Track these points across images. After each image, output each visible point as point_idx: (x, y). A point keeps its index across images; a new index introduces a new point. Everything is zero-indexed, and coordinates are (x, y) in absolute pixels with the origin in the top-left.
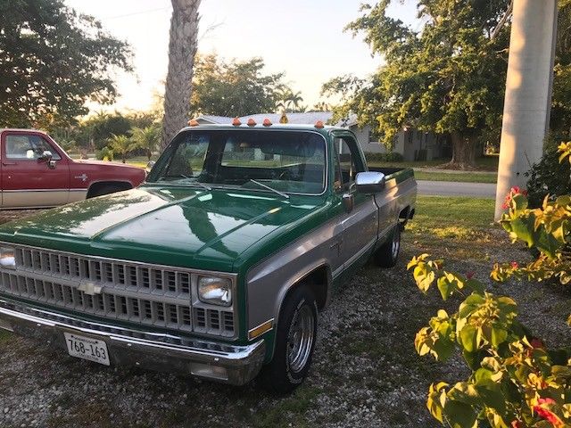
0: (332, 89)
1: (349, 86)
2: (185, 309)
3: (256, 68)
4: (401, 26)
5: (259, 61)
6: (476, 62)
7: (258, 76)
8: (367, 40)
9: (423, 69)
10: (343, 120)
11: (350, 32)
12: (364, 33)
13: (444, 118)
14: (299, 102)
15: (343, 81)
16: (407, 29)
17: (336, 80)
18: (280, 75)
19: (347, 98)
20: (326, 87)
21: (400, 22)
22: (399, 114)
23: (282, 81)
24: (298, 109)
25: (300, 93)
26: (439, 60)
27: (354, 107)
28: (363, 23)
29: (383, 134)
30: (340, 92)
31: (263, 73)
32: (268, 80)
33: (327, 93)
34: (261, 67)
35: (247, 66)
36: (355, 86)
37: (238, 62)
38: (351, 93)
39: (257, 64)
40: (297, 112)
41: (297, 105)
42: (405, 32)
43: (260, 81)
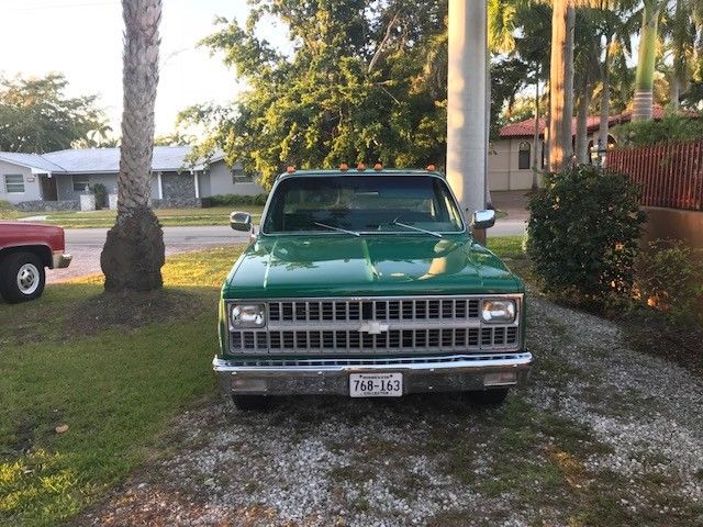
0: (190, 119)
1: (211, 116)
2: (473, 332)
3: (55, 87)
4: (268, 47)
5: (58, 77)
6: (365, 94)
7: (61, 99)
8: (228, 61)
9: (306, 99)
10: (206, 156)
11: (207, 49)
12: (224, 53)
13: (331, 155)
14: (107, 132)
15: (202, 109)
16: (274, 51)
17: (195, 108)
18: (93, 98)
19: (210, 130)
20: (183, 116)
21: (265, 42)
22: (281, 150)
23: (96, 105)
24: (106, 141)
25: (108, 121)
26: (323, 89)
27: (220, 141)
28: (222, 41)
29: (259, 174)
30: (201, 123)
31: (67, 94)
32: (75, 104)
33: (184, 123)
34: (62, 85)
35: (42, 84)
36: (218, 116)
37: (27, 78)
38: (215, 124)
39: (57, 82)
40: (107, 146)
41: (104, 136)
42: (271, 55)
43: (63, 104)
